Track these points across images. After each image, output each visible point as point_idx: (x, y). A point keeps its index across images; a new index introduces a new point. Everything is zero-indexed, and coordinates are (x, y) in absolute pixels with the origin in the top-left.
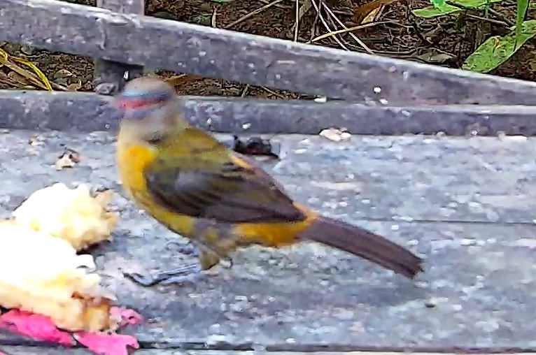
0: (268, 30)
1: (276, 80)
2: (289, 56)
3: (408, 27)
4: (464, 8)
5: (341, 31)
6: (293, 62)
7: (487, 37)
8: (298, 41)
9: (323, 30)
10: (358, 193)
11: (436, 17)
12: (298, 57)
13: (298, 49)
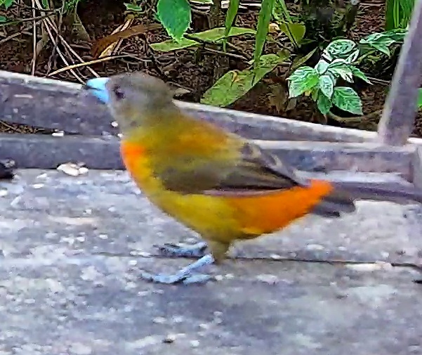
0: (5, 64)
1: (13, 114)
2: (26, 90)
3: (146, 61)
4: (203, 42)
5: (78, 65)
6: (30, 97)
7: (226, 72)
8: (35, 75)
9: (61, 65)
10: (96, 229)
11: (174, 51)
12: (37, 91)
13: (36, 83)
